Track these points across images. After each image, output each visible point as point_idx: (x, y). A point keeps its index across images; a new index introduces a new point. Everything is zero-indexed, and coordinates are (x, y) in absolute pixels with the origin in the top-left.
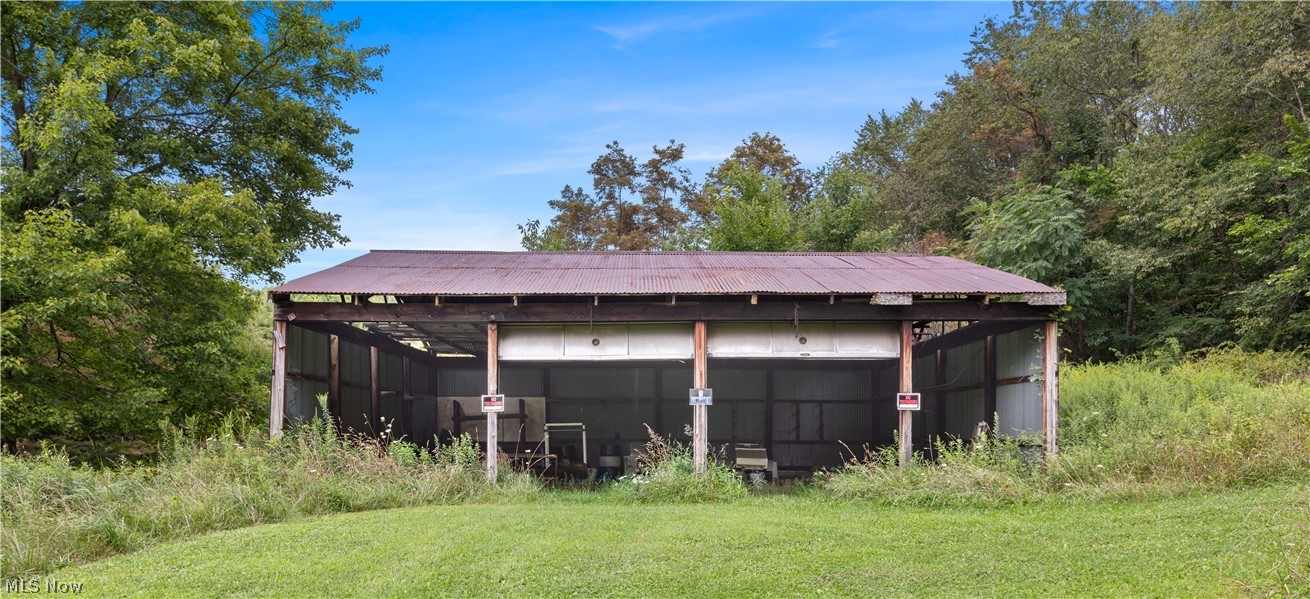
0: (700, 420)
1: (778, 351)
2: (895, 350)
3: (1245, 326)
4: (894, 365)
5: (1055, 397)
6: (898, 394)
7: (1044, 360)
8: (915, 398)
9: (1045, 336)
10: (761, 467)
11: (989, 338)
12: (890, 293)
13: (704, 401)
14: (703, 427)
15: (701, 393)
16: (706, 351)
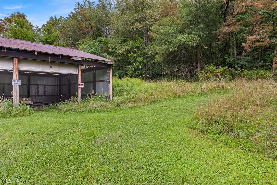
0: (16, 90)
1: (43, 70)
2: (77, 72)
3: (130, 73)
4: (77, 76)
5: (112, 85)
6: (78, 83)
7: (110, 77)
8: (82, 84)
9: (110, 71)
10: (29, 103)
11: (94, 71)
12: (77, 57)
13: (18, 84)
14: (17, 92)
15: (16, 81)
16: (18, 67)
